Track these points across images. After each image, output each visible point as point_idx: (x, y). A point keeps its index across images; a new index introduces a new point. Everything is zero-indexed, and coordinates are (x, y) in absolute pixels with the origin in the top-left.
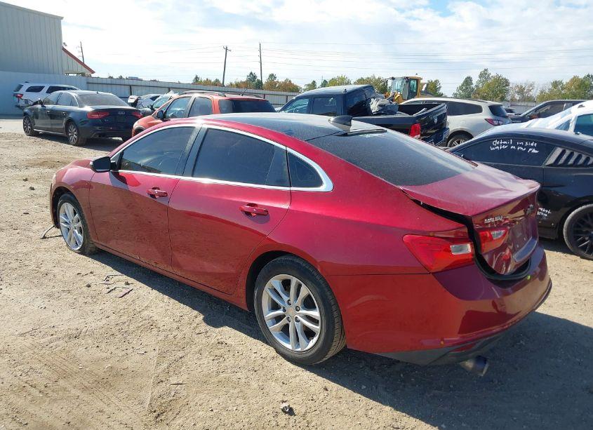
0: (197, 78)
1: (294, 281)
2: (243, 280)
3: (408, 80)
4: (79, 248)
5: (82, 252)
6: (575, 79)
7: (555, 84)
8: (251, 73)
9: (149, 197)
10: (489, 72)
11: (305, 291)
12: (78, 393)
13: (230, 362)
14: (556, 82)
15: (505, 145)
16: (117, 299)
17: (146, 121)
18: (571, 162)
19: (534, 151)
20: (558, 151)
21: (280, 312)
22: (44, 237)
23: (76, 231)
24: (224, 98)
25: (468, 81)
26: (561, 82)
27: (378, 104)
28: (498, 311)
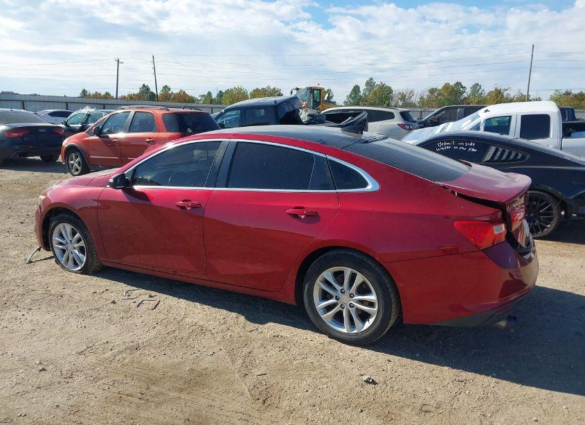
0: (84, 91)
1: (348, 271)
2: (292, 277)
3: (311, 90)
4: (79, 268)
5: (84, 271)
6: (446, 86)
7: (432, 91)
8: (144, 86)
9: (179, 209)
10: (374, 80)
11: (360, 278)
12: (177, 394)
13: (295, 351)
14: (432, 89)
15: (449, 146)
16: (151, 312)
17: (79, 138)
18: (504, 157)
19: (473, 150)
20: (493, 149)
21: (331, 301)
22: (30, 262)
23: (76, 251)
24: (168, 112)
25: (356, 89)
26: (436, 90)
27: (307, 114)
28: (514, 279)
